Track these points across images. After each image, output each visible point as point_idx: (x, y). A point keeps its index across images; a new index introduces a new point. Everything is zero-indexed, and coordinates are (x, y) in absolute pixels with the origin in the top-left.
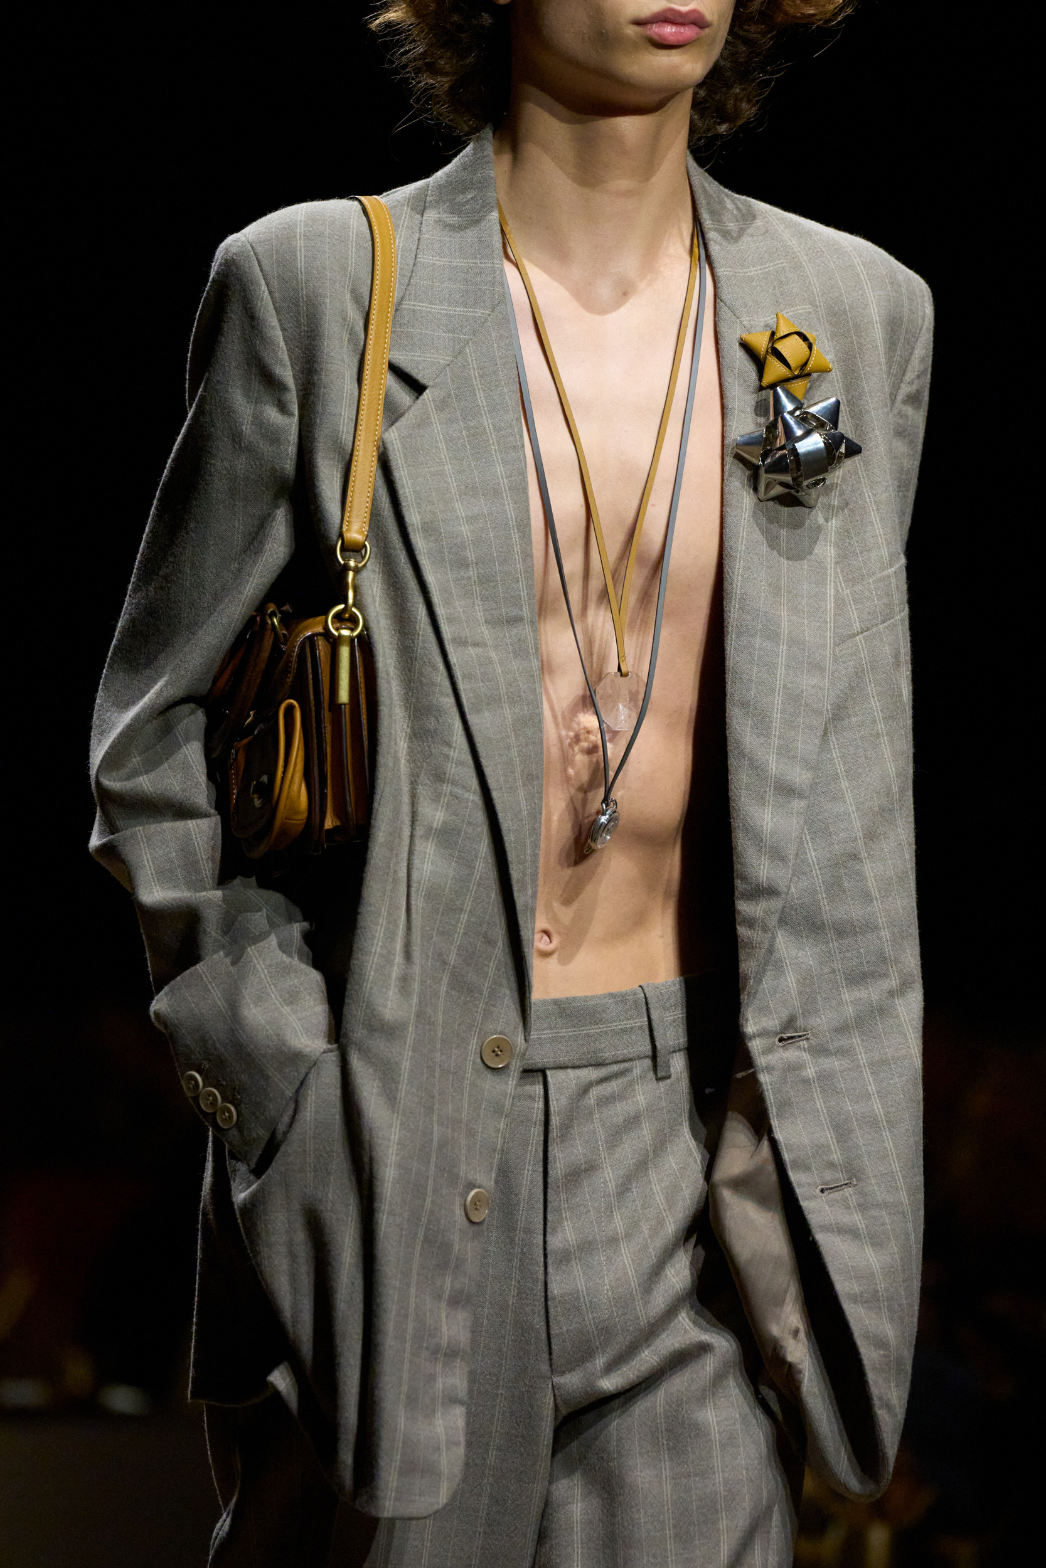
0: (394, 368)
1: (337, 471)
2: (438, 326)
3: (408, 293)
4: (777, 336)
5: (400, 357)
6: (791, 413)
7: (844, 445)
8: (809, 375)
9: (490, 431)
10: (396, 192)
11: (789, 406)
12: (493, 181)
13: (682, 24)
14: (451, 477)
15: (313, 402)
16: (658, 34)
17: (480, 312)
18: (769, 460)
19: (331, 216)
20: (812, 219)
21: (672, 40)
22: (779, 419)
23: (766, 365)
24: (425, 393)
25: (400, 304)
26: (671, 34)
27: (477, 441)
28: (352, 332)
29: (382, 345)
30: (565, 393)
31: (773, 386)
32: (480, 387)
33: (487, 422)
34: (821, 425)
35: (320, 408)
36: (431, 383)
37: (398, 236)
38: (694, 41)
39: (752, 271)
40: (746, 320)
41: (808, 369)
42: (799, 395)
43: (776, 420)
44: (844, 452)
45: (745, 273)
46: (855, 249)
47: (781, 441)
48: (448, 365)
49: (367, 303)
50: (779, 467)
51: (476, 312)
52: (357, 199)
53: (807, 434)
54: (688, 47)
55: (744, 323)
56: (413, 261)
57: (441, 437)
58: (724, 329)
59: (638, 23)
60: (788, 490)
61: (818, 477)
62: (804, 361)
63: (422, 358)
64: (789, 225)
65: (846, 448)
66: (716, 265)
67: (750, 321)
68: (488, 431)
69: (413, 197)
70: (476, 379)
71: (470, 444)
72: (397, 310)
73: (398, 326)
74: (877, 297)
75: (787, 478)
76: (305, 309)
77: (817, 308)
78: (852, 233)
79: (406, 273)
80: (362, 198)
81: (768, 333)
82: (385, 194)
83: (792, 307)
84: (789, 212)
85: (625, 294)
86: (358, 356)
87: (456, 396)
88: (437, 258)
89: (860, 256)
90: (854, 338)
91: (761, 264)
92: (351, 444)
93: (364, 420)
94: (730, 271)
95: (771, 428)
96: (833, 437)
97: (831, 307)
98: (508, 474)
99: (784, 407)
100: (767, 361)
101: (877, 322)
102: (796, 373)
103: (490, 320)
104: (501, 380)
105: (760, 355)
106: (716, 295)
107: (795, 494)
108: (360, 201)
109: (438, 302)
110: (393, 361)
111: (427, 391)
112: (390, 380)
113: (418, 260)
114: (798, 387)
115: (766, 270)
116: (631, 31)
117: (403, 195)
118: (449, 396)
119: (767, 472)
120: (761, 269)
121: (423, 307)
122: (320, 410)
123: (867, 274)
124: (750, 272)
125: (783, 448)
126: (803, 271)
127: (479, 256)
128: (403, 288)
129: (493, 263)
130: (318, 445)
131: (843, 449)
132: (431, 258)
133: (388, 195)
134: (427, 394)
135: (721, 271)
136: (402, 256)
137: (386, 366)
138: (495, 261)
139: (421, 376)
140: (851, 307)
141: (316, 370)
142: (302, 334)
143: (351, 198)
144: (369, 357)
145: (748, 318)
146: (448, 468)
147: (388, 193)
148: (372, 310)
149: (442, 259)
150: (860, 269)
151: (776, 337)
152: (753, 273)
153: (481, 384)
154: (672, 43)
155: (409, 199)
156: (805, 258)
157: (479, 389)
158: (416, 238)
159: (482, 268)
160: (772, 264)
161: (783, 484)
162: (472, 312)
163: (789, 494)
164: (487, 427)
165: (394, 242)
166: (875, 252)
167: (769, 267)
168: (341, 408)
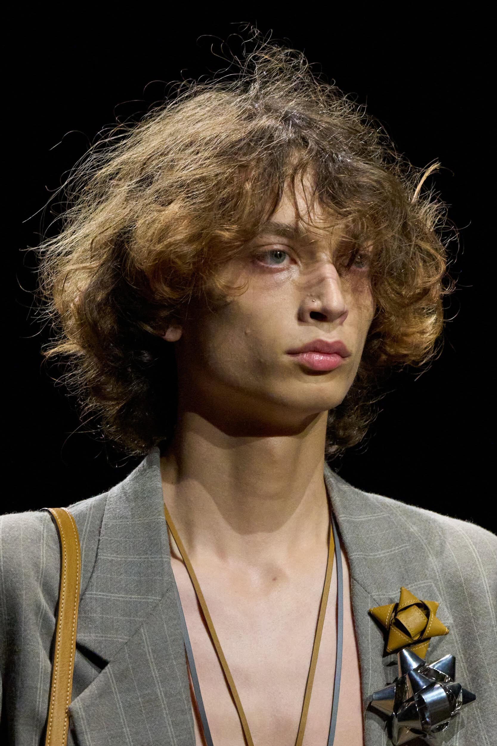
0: (81, 648)
1: (36, 735)
2: (117, 611)
3: (91, 584)
4: (400, 607)
5: (86, 638)
6: (416, 670)
7: (461, 694)
8: (428, 639)
9: (162, 698)
10: (80, 504)
11: (414, 665)
12: (160, 490)
13: (328, 354)
14: (129, 738)
15: (14, 678)
16: (308, 362)
17: (152, 599)
18: (400, 712)
19: (25, 524)
20: (430, 510)
21: (321, 367)
22: (407, 677)
23: (391, 634)
24: (106, 668)
25: (84, 594)
26: (319, 361)
27: (151, 706)
28: (45, 619)
29: (70, 629)
30: (227, 665)
31: (398, 650)
32: (153, 660)
33: (159, 690)
34: (441, 679)
35: (19, 684)
36: (112, 659)
37: (82, 539)
38: (337, 368)
39: (381, 554)
40: (375, 594)
41: (426, 634)
42: (422, 656)
43: (403, 678)
44: (461, 700)
45: (375, 555)
46: (467, 533)
47: (409, 694)
48: (126, 643)
49: (57, 594)
50: (409, 715)
51: (149, 599)
52: (47, 510)
53: (431, 687)
54: (333, 372)
55: (374, 597)
56: (95, 559)
57: (121, 704)
58: (358, 602)
59: (292, 353)
60: (417, 735)
61: (442, 723)
62: (423, 628)
63: (103, 638)
64: (410, 515)
65: (464, 697)
66: (349, 550)
67: (379, 595)
68: (160, 698)
69: (94, 506)
70: (149, 655)
71: (145, 709)
72: (81, 599)
73: (83, 612)
74: (487, 571)
75: (417, 725)
76: (5, 601)
77: (438, 582)
78: (463, 519)
79: (89, 569)
80: (51, 510)
81: (392, 606)
82: (70, 506)
83: (416, 581)
84: (411, 505)
85: (274, 579)
86: (50, 638)
87: (133, 669)
88: (115, 555)
89: (471, 538)
90: (470, 605)
91: (388, 548)
92: (46, 712)
93: (57, 692)
94: (362, 555)
95: (400, 683)
96: (452, 687)
97: (450, 581)
98: (177, 734)
99: (410, 665)
100: (391, 631)
101: (488, 592)
102: (416, 638)
103: (160, 605)
104: (171, 654)
105: (385, 624)
106: (351, 576)
107: (423, 738)
108: (49, 512)
109: (116, 591)
110: (80, 642)
111: (109, 665)
112: (77, 656)
113: (98, 557)
114: (422, 649)
115: (393, 553)
116: (287, 359)
117: (86, 506)
118: (127, 669)
119: (400, 720)
120: (388, 552)
121: (103, 595)
122: (20, 686)
123: (478, 552)
124: (379, 554)
125: (412, 699)
126: (424, 552)
127: (149, 553)
128: (87, 580)
129: (161, 557)
130: (18, 713)
131: (460, 699)
132: (109, 555)
133: (73, 507)
134: (108, 669)
135: (354, 555)
136: (85, 555)
137: (73, 646)
138: (163, 556)
139: (104, 654)
140: (466, 580)
141: (15, 651)
142: (4, 622)
143: (42, 510)
144: (59, 639)
145: (377, 593)
146: (126, 730)
147: (73, 505)
148: (61, 600)
149: (118, 556)
150: (472, 548)
151: (398, 609)
152: (382, 555)
153: (154, 658)
154: (318, 369)
155: (91, 509)
156: (425, 541)
157: (152, 663)
158: (97, 540)
159: (152, 562)
160: (397, 548)
161: (413, 730)
162: (145, 598)
163: (418, 738)
164: (159, 694)
165: (79, 545)
166: (484, 534)
167: (394, 550)
168: (37, 682)
